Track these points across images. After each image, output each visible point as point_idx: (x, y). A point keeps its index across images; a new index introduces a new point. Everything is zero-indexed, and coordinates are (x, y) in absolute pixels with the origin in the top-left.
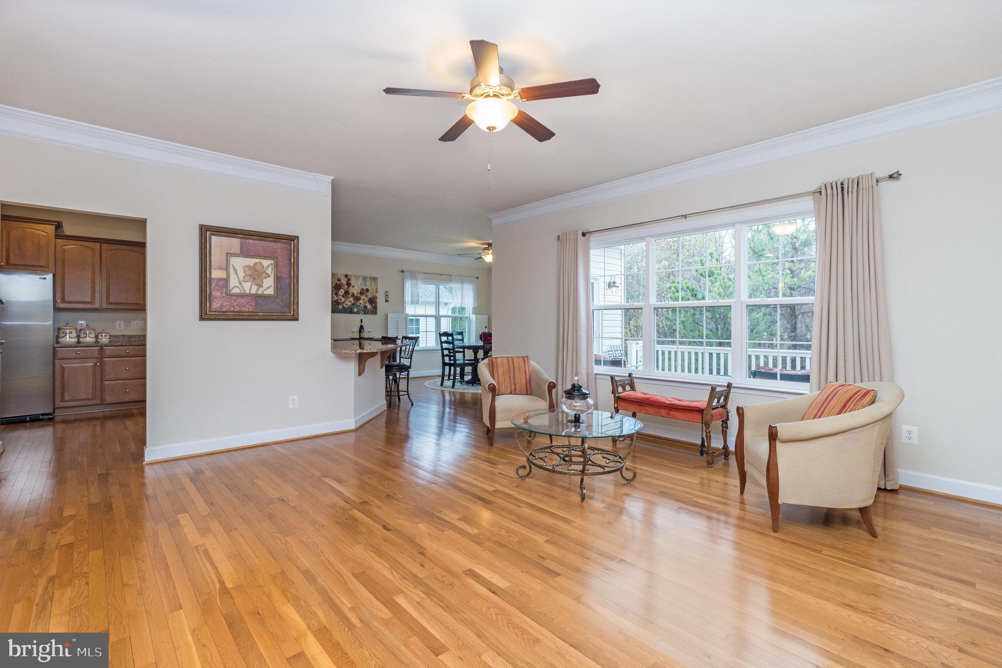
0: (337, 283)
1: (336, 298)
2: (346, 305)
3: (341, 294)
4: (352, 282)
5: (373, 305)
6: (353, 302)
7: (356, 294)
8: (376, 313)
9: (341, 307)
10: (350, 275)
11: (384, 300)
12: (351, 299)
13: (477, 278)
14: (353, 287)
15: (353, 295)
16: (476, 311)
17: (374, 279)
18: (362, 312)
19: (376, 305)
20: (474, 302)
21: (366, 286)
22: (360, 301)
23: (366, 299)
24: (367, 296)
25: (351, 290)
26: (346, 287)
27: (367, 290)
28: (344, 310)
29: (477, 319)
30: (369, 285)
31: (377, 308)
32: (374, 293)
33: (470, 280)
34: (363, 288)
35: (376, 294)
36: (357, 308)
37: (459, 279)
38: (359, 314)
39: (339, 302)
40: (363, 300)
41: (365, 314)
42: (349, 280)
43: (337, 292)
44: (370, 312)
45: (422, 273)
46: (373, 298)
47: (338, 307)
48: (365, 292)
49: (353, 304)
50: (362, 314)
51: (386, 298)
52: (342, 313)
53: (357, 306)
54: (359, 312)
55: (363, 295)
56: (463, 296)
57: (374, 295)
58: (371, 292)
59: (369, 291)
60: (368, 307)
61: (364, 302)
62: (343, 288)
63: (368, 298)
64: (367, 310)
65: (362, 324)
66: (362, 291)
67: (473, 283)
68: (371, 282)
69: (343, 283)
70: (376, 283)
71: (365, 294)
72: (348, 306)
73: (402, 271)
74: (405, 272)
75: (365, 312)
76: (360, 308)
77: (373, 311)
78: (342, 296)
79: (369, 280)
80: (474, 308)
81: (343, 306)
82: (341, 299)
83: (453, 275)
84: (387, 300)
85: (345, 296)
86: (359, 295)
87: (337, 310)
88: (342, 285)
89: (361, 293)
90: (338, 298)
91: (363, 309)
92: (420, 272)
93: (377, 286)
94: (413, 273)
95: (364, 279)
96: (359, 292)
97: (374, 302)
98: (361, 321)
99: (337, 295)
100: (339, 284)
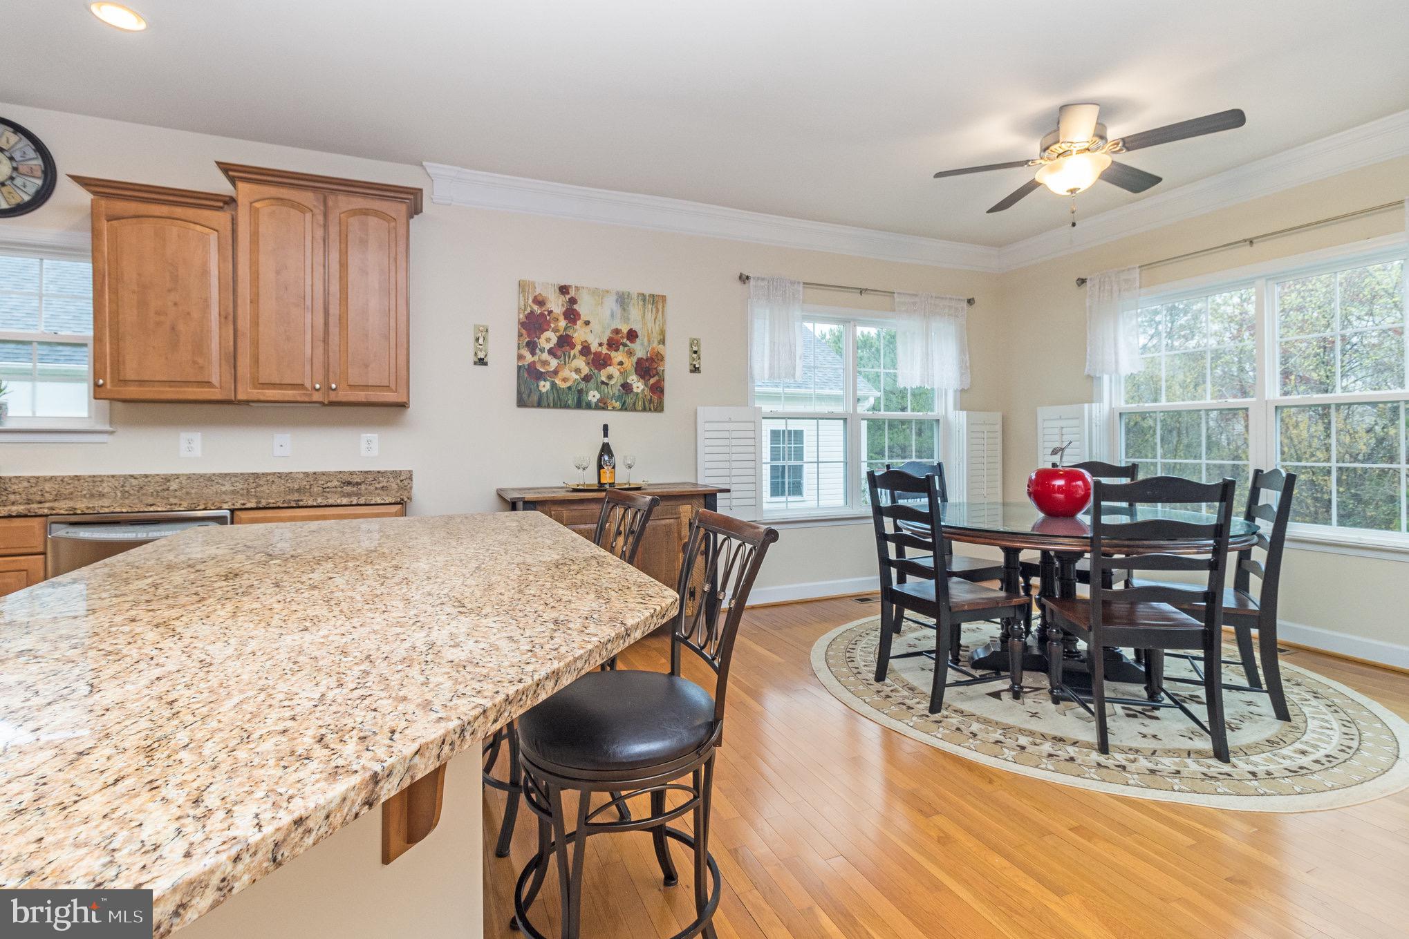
0: (532, 312)
1: (529, 358)
2: (565, 380)
3: (547, 346)
4: (583, 308)
5: (652, 381)
6: (586, 370)
7: (594, 347)
8: (659, 408)
9: (545, 386)
10: (577, 289)
11: (688, 368)
12: (580, 363)
13: (970, 302)
14: (587, 323)
15: (586, 350)
16: (965, 399)
17: (655, 301)
18: (618, 405)
19: (662, 380)
20: (962, 374)
21: (626, 319)
22: (610, 370)
23: (629, 364)
24: (630, 353)
25: (580, 334)
26: (562, 323)
27: (632, 335)
28: (556, 398)
29: (970, 424)
30: (636, 319)
31: (662, 391)
32: (655, 344)
33: (950, 307)
34: (619, 328)
35: (661, 346)
36: (597, 389)
37: (915, 303)
38: (603, 409)
39: (542, 373)
40: (619, 367)
41: (621, 410)
42: (573, 301)
43: (536, 339)
44: (639, 405)
45: (804, 283)
46: (651, 360)
47: (538, 386)
48: (625, 340)
49: (587, 379)
50: (614, 409)
51: (694, 360)
52: (548, 406)
53: (599, 383)
54: (605, 404)
55: (617, 350)
56: (927, 356)
57: (653, 349)
58: (646, 340)
59: (637, 336)
60: (634, 386)
61: (622, 370)
62: (553, 326)
63: (634, 360)
64: (631, 395)
65: (606, 440)
66: (615, 337)
67: (956, 316)
68: (644, 308)
69: (551, 311)
70: (660, 312)
71: (626, 348)
72: (568, 384)
73: (741, 277)
74: (752, 280)
75: (624, 403)
76: (610, 391)
77: (651, 401)
78: (551, 352)
79: (638, 303)
80: (963, 391)
81: (554, 385)
82: (546, 363)
83: (898, 293)
84: (697, 366)
85: (559, 353)
86: (604, 350)
87: (535, 398)
88: (548, 318)
89: (613, 344)
90: (536, 358)
91: (617, 394)
92: (799, 283)
93: (664, 323)
94: (775, 283)
95: (623, 300)
96: (605, 341)
97: (654, 372)
98: (607, 430)
99: (535, 350)
100: (542, 314)
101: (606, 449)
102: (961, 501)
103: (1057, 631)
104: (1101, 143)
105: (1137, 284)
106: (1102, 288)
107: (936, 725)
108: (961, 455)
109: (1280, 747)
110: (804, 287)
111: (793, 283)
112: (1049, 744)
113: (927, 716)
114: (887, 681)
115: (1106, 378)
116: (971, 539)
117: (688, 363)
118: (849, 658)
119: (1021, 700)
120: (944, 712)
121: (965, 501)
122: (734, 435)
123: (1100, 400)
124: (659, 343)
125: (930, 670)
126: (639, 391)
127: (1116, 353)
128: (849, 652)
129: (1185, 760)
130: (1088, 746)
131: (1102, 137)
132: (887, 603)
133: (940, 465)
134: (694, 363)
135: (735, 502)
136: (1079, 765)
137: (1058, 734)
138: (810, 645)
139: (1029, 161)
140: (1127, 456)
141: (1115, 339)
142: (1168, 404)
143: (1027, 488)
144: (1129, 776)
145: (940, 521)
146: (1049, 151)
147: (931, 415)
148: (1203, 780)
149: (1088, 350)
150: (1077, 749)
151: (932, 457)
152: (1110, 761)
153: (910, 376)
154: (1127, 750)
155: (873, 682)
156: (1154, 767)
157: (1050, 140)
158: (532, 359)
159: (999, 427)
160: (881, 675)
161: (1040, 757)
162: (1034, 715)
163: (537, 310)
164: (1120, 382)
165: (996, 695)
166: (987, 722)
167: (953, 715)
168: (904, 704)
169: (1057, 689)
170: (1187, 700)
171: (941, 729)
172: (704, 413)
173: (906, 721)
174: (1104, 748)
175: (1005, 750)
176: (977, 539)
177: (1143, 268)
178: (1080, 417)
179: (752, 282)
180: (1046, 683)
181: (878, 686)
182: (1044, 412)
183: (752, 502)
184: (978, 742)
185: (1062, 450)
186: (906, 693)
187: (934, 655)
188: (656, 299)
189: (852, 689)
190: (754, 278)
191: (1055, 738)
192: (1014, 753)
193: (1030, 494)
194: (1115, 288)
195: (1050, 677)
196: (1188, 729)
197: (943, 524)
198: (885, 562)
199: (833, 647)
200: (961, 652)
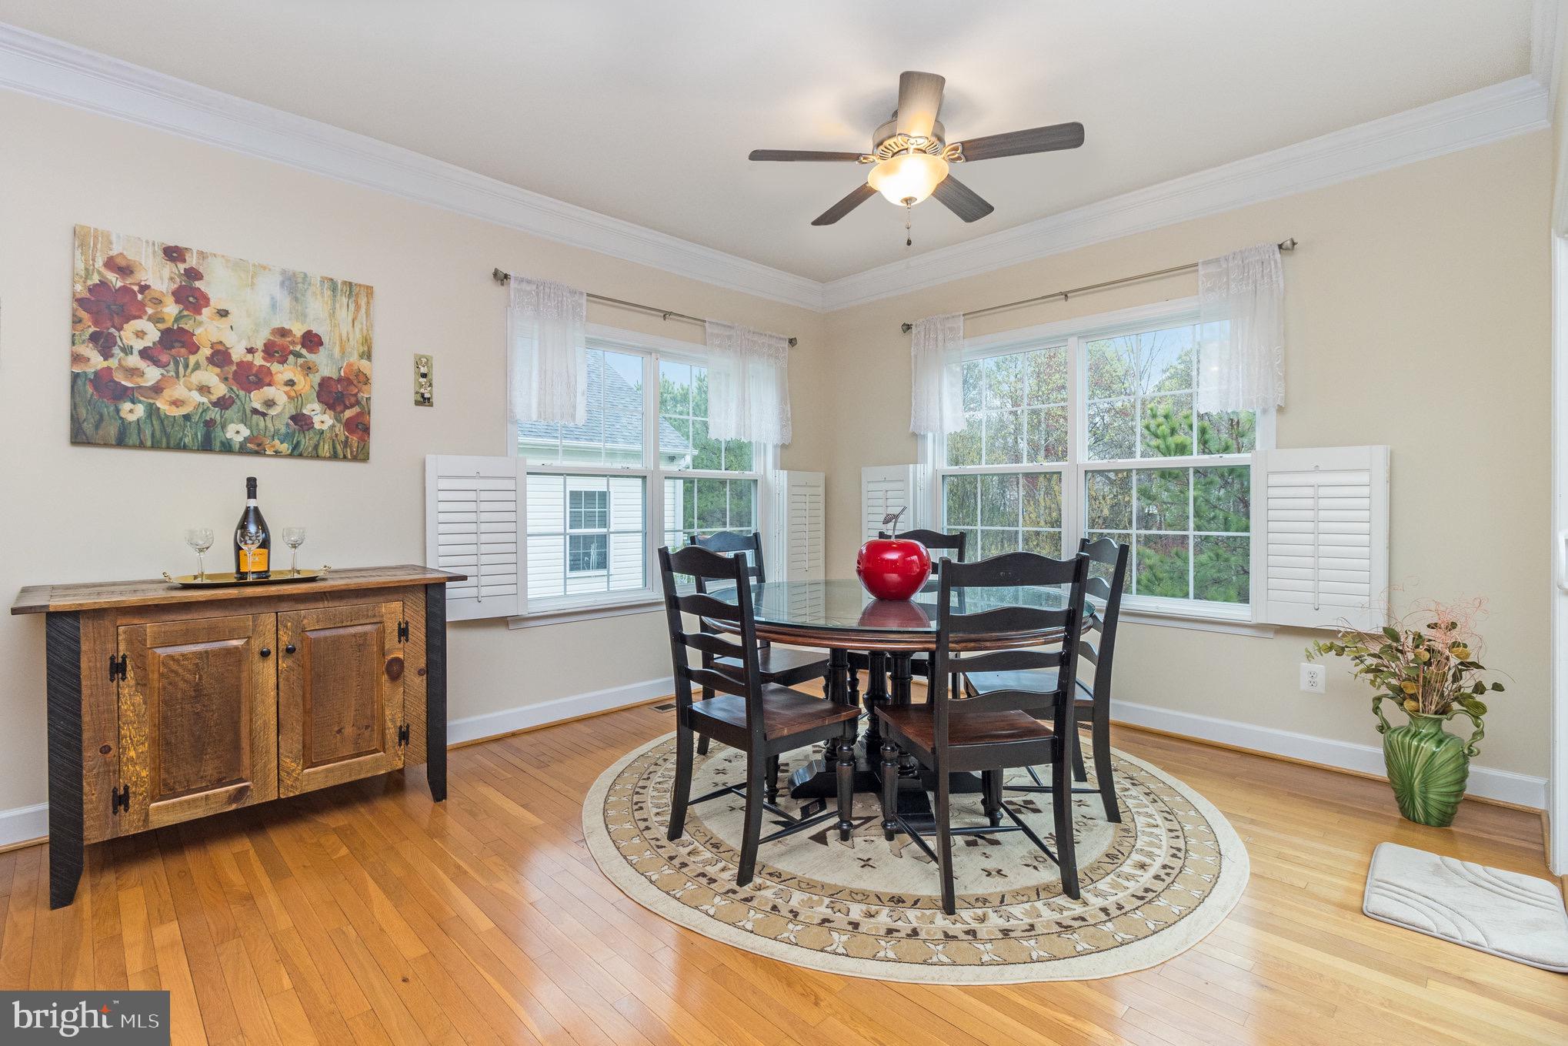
0: (103, 284)
1: (97, 361)
2: (176, 403)
3: (138, 345)
4: (217, 286)
5: (348, 413)
6: (220, 390)
7: (238, 354)
8: (361, 455)
9: (133, 412)
10: (202, 255)
11: (412, 397)
12: (210, 377)
13: (792, 342)
14: (223, 314)
15: (220, 357)
16: (787, 455)
17: (355, 292)
18: (285, 448)
19: (366, 412)
20: (783, 427)
21: (302, 316)
22: (269, 392)
23: (306, 385)
24: (308, 369)
25: (207, 330)
26: (171, 309)
27: (312, 341)
28: (158, 433)
29: (792, 485)
30: (317, 316)
31: (366, 430)
32: (354, 358)
33: (770, 346)
34: (287, 327)
35: (364, 362)
36: (244, 421)
37: (729, 337)
38: (257, 453)
39: (127, 388)
40: (288, 388)
41: (291, 456)
42: (193, 274)
43: (112, 330)
44: (326, 449)
45: (588, 295)
46: (346, 381)
47: (118, 411)
48: (298, 348)
49: (223, 403)
50: (277, 454)
51: (421, 386)
52: (142, 446)
53: (248, 412)
54: (259, 445)
55: (283, 361)
56: (743, 402)
57: (350, 365)
58: (337, 351)
59: (321, 344)
60: (316, 420)
61: (293, 394)
62: (150, 311)
63: (316, 379)
64: (310, 434)
65: (252, 503)
66: (278, 340)
67: (777, 358)
68: (334, 301)
69: (147, 287)
70: (363, 310)
71: (300, 361)
72: (183, 411)
73: (496, 274)
74: (512, 282)
75: (296, 447)
76: (270, 425)
77: (346, 443)
78: (145, 354)
79: (322, 293)
80: (784, 447)
81: (152, 411)
82: (134, 372)
83: (709, 322)
84: (427, 395)
85: (164, 358)
86: (258, 360)
87: (112, 431)
88: (140, 297)
89: (272, 351)
90: (113, 363)
91: (283, 430)
92: (581, 293)
93: (370, 327)
94: (547, 290)
95: (294, 284)
96: (259, 345)
97: (353, 400)
98: (255, 486)
99: (110, 348)
100: (125, 290)
101: (252, 518)
102: (780, 580)
103: (893, 749)
104: (939, 145)
105: (961, 334)
106: (927, 337)
107: (743, 907)
108: (781, 521)
109: (1120, 862)
110: (587, 300)
111: (573, 292)
112: (885, 911)
113: (734, 892)
114: (685, 837)
115: (930, 435)
116: (792, 639)
117: (413, 392)
118: (636, 803)
119: (850, 841)
120: (757, 880)
121: (785, 580)
122: (484, 496)
123: (925, 461)
124: (361, 357)
125: (741, 809)
126: (325, 427)
127: (941, 410)
128: (637, 793)
129: (1035, 903)
130: (931, 903)
131: (941, 139)
132: (686, 729)
133: (756, 535)
134: (422, 391)
135: (484, 591)
136: (925, 941)
137: (896, 891)
138: (584, 788)
139: (861, 155)
140: (949, 523)
141: (940, 393)
142: (987, 466)
143: (856, 565)
144: (981, 947)
145: (752, 615)
146: (882, 147)
147: (747, 475)
148: (1059, 934)
149: (913, 404)
150: (918, 913)
151: (749, 524)
152: (958, 925)
153: (723, 427)
154: (973, 901)
155: (665, 841)
156: (1006, 925)
157: (884, 133)
158: (105, 364)
159: (821, 490)
160: (675, 832)
161: (877, 937)
162: (866, 863)
163: (115, 280)
164: (943, 443)
165: (821, 838)
166: (809, 886)
167: (768, 883)
168: (703, 875)
169: (891, 821)
170: (1023, 809)
171: (752, 912)
172: (435, 464)
173: (705, 907)
174: (949, 905)
175: (835, 935)
176: (800, 639)
177: (966, 317)
178: (904, 480)
179: (513, 284)
180: (876, 808)
181: (671, 848)
182: (869, 473)
183: (512, 589)
184: (799, 927)
185: (896, 517)
186: (708, 855)
187: (744, 791)
188: (355, 290)
189: (634, 858)
190: (516, 279)
191: (892, 899)
192: (844, 938)
193: (859, 572)
194: (940, 337)
195: (882, 800)
196: (1030, 853)
197: (756, 618)
198: (683, 674)
199: (617, 788)
200: (779, 774)
